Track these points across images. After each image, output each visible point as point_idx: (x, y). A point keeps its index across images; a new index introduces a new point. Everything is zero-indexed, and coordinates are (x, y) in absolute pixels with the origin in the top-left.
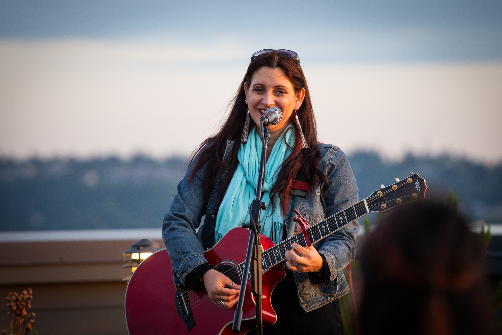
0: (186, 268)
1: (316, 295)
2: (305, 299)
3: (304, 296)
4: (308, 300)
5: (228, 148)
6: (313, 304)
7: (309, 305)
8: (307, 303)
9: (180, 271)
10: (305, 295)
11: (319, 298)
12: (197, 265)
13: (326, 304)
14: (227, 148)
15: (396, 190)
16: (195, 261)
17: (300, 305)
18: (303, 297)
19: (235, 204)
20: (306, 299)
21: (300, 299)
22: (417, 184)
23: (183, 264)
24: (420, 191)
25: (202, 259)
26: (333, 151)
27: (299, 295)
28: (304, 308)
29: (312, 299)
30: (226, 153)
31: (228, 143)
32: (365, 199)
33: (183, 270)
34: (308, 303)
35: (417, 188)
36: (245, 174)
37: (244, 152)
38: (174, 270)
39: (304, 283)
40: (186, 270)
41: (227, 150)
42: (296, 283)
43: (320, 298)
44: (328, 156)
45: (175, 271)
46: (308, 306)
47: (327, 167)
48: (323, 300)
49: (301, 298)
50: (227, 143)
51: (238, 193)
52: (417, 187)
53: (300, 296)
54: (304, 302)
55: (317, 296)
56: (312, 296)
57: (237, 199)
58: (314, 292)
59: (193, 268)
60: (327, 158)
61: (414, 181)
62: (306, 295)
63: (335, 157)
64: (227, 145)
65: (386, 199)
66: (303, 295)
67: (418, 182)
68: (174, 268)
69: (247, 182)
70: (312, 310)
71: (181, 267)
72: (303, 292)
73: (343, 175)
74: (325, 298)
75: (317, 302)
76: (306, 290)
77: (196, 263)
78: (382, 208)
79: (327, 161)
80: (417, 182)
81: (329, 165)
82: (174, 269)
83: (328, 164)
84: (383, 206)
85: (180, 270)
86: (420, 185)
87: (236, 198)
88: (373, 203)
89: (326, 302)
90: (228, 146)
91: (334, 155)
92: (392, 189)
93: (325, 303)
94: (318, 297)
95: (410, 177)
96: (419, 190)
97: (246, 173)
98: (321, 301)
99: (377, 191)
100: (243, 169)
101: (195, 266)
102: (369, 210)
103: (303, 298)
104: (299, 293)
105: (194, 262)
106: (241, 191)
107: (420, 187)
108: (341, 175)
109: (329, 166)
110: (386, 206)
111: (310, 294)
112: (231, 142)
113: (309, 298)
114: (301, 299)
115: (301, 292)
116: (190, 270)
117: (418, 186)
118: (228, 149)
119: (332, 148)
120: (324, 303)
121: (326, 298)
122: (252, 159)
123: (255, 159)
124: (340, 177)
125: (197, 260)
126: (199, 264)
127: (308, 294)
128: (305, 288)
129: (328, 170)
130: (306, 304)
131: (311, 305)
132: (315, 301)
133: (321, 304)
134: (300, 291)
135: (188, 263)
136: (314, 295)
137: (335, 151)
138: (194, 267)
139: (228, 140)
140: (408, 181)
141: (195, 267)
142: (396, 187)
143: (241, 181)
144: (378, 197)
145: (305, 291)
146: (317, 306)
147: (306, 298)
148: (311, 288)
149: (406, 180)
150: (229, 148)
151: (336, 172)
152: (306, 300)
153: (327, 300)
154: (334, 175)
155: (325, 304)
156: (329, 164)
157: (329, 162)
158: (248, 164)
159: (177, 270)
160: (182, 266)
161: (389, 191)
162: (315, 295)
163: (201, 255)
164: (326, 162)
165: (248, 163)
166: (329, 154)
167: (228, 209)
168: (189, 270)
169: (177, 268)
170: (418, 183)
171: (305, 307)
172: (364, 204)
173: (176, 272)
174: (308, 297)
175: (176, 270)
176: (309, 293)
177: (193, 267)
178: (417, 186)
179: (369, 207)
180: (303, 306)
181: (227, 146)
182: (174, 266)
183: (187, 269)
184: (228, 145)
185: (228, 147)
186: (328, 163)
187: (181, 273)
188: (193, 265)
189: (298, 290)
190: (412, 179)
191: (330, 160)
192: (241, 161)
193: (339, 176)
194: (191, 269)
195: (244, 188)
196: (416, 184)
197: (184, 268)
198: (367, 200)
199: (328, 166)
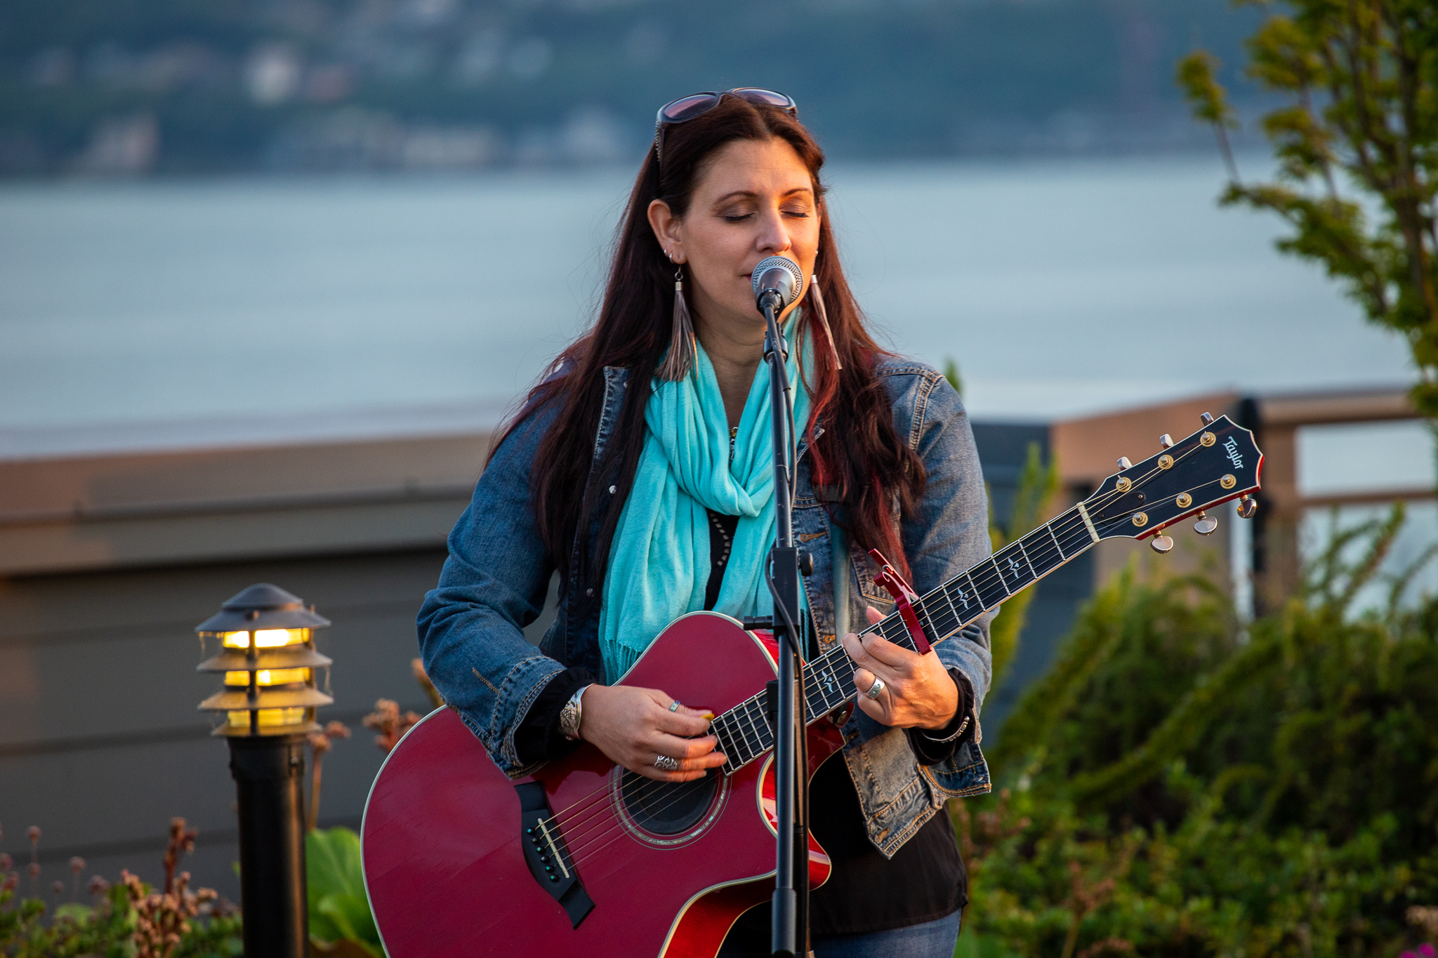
0: (510, 714)
1: (905, 801)
2: (879, 821)
3: (875, 811)
4: (886, 822)
5: (612, 391)
6: (898, 828)
7: (889, 834)
8: (884, 831)
9: (497, 729)
10: (878, 810)
11: (911, 806)
12: (535, 692)
13: (930, 818)
14: (609, 392)
15: (1171, 469)
16: (527, 686)
17: (869, 842)
18: (872, 814)
19: (656, 556)
20: (882, 819)
21: (869, 823)
22: (1230, 446)
23: (498, 707)
24: (1242, 466)
25: (545, 670)
26: (928, 387)
27: (864, 813)
28: (881, 849)
29: (896, 814)
30: (607, 406)
31: (609, 377)
32: (1081, 503)
33: (503, 723)
34: (886, 830)
35: (1233, 460)
36: (670, 467)
37: (662, 398)
38: (479, 734)
39: (871, 774)
40: (512, 720)
41: (609, 398)
42: (853, 778)
43: (913, 805)
44: (916, 402)
45: (483, 736)
46: (888, 837)
47: (912, 433)
48: (922, 809)
49: (869, 821)
50: (607, 377)
51: (660, 523)
52: (1232, 457)
53: (867, 814)
54: (879, 829)
55: (907, 802)
56: (894, 807)
57: (659, 539)
58: (898, 793)
59: (527, 704)
60: (913, 406)
61: (1222, 439)
62: (881, 808)
63: (935, 403)
64: (607, 382)
65: (1145, 498)
66: (873, 810)
67: (1233, 441)
68: (475, 730)
69: (680, 489)
70: (900, 847)
71: (497, 717)
72: (872, 802)
73: (957, 456)
74: (926, 802)
75: (908, 819)
76: (878, 792)
77: (531, 689)
78: (1136, 525)
79: (913, 418)
80: (1230, 440)
81: (919, 429)
82: (478, 732)
83: (917, 427)
84: (1138, 520)
85: (496, 725)
86: (1239, 449)
87: (657, 536)
88: (1106, 513)
89: (930, 812)
90: (611, 384)
91: (930, 399)
92: (1160, 469)
93: (928, 815)
94: (909, 803)
95: (1207, 430)
96: (1239, 465)
97: (672, 463)
98: (917, 813)
99: (1116, 478)
100: (663, 450)
101: (531, 696)
102: (1099, 533)
103: (874, 817)
104: (864, 807)
105: (527, 689)
106: (669, 517)
107: (1241, 456)
108: (952, 457)
109: (917, 431)
110: (1147, 520)
111: (889, 803)
112: (615, 372)
113: (889, 813)
114: (871, 823)
115: (867, 802)
116: (521, 713)
117: (1236, 451)
118: (610, 394)
119: (924, 378)
120: (924, 816)
121: (928, 803)
122: (687, 420)
123: (695, 418)
124: (950, 460)
125: (532, 680)
126: (540, 688)
127: (886, 803)
128: (876, 789)
129: (915, 445)
130: (884, 834)
131: (896, 832)
132: (903, 817)
133: (917, 823)
134: (864, 801)
135: (512, 698)
136: (898, 802)
137: (932, 386)
138: (529, 700)
139: (606, 368)
140: (1203, 442)
141: (532, 701)
142: (1170, 461)
143: (663, 487)
144: (1120, 493)
145: (877, 797)
146: (911, 831)
147: (882, 816)
148: (889, 782)
149: (1196, 438)
150: (614, 391)
151: (938, 446)
152: (883, 823)
153: (931, 806)
154: (934, 457)
155: (928, 820)
156: (919, 425)
157: (920, 422)
158: (675, 436)
159: (487, 731)
160: (497, 714)
161: (1150, 475)
162: (901, 800)
163: (538, 660)
164: (910, 420)
165: (676, 432)
166: (918, 396)
167: (637, 572)
168: (520, 716)
169: (485, 725)
170: (1232, 444)
171: (882, 842)
172: (1080, 518)
173: (485, 737)
174: (885, 812)
175: (484, 731)
176: (887, 800)
177: (527, 701)
178: (1232, 452)
179: (1096, 527)
180: (878, 841)
181: (607, 385)
182: (473, 724)
183: (514, 715)
184: (609, 381)
185: (610, 387)
186: (916, 424)
187: (498, 734)
188: (527, 697)
189: (861, 799)
190: (1213, 434)
191: (921, 413)
192: (655, 429)
193: (947, 458)
194: (524, 708)
195: (675, 505)
196: (1227, 448)
197: (504, 715)
198: (1087, 506)
199: (915, 431)
